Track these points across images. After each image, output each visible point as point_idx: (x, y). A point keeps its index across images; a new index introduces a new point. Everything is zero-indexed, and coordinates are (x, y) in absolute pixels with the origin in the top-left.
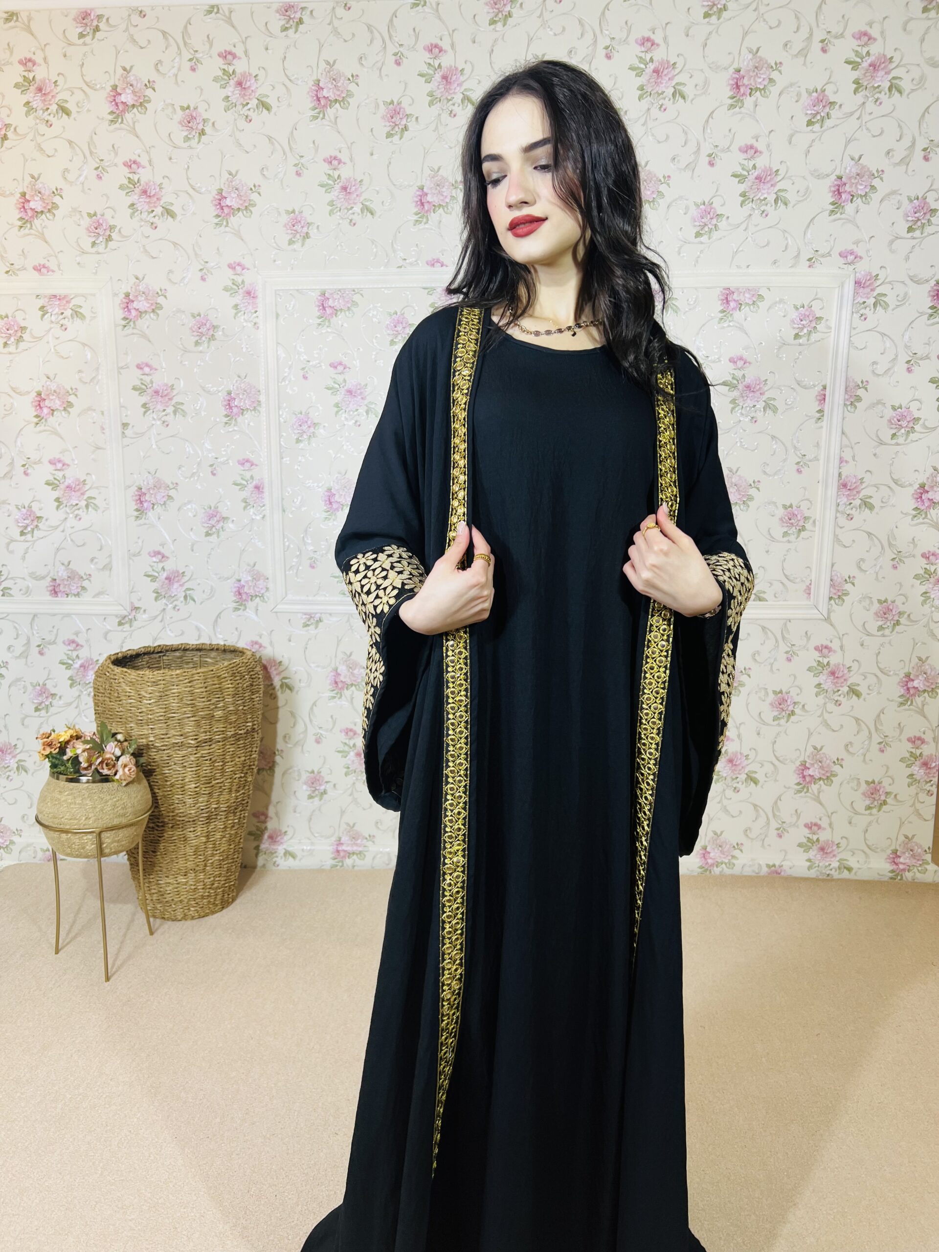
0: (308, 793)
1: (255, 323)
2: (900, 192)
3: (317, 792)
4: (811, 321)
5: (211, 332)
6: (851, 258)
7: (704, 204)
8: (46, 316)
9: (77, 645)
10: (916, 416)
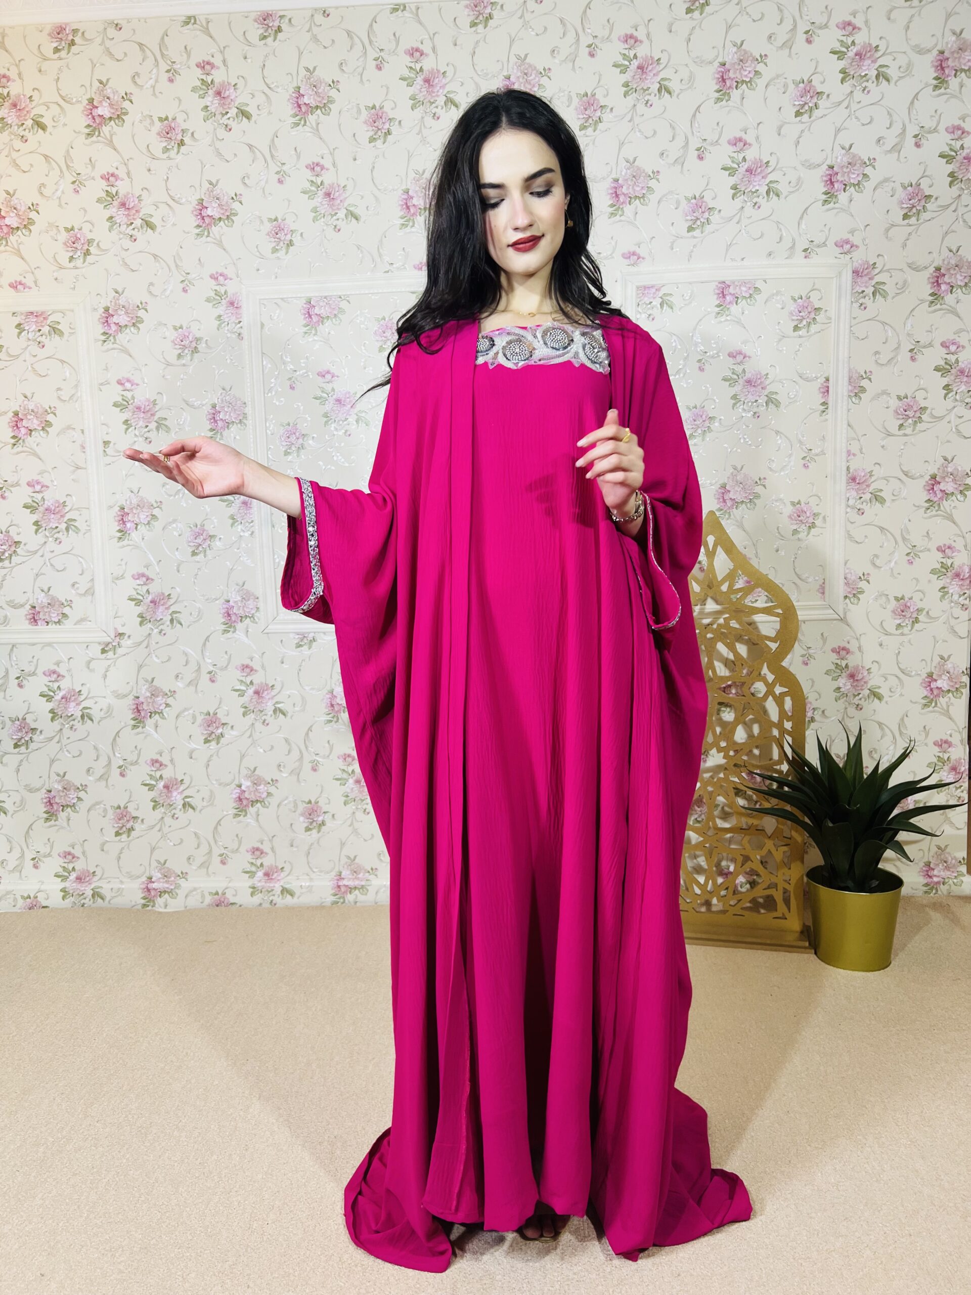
0: (306, 825)
1: (239, 334)
2: (893, 179)
3: (314, 824)
4: (809, 313)
5: (194, 344)
6: (847, 247)
7: (695, 198)
8: (23, 334)
9: (58, 676)
10: (922, 406)
